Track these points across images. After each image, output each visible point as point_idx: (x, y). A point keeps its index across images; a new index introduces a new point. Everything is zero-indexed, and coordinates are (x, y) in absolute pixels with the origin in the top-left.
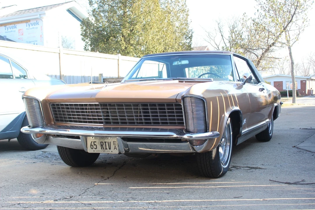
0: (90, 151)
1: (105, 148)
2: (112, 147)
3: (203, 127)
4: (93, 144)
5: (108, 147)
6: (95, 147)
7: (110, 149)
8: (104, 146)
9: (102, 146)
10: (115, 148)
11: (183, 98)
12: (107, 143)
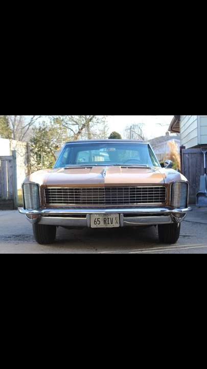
0: (93, 226)
1: (107, 223)
2: (114, 221)
3: (184, 204)
4: (96, 220)
5: (110, 222)
6: (98, 222)
7: (112, 223)
8: (107, 222)
9: (105, 221)
10: (117, 222)
11: (173, 184)
12: (110, 219)
